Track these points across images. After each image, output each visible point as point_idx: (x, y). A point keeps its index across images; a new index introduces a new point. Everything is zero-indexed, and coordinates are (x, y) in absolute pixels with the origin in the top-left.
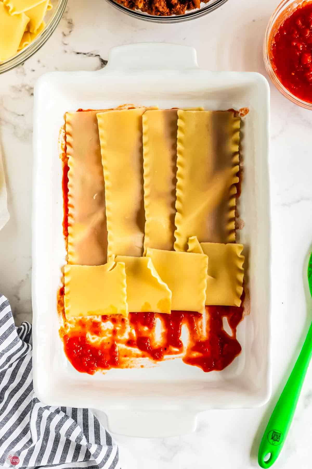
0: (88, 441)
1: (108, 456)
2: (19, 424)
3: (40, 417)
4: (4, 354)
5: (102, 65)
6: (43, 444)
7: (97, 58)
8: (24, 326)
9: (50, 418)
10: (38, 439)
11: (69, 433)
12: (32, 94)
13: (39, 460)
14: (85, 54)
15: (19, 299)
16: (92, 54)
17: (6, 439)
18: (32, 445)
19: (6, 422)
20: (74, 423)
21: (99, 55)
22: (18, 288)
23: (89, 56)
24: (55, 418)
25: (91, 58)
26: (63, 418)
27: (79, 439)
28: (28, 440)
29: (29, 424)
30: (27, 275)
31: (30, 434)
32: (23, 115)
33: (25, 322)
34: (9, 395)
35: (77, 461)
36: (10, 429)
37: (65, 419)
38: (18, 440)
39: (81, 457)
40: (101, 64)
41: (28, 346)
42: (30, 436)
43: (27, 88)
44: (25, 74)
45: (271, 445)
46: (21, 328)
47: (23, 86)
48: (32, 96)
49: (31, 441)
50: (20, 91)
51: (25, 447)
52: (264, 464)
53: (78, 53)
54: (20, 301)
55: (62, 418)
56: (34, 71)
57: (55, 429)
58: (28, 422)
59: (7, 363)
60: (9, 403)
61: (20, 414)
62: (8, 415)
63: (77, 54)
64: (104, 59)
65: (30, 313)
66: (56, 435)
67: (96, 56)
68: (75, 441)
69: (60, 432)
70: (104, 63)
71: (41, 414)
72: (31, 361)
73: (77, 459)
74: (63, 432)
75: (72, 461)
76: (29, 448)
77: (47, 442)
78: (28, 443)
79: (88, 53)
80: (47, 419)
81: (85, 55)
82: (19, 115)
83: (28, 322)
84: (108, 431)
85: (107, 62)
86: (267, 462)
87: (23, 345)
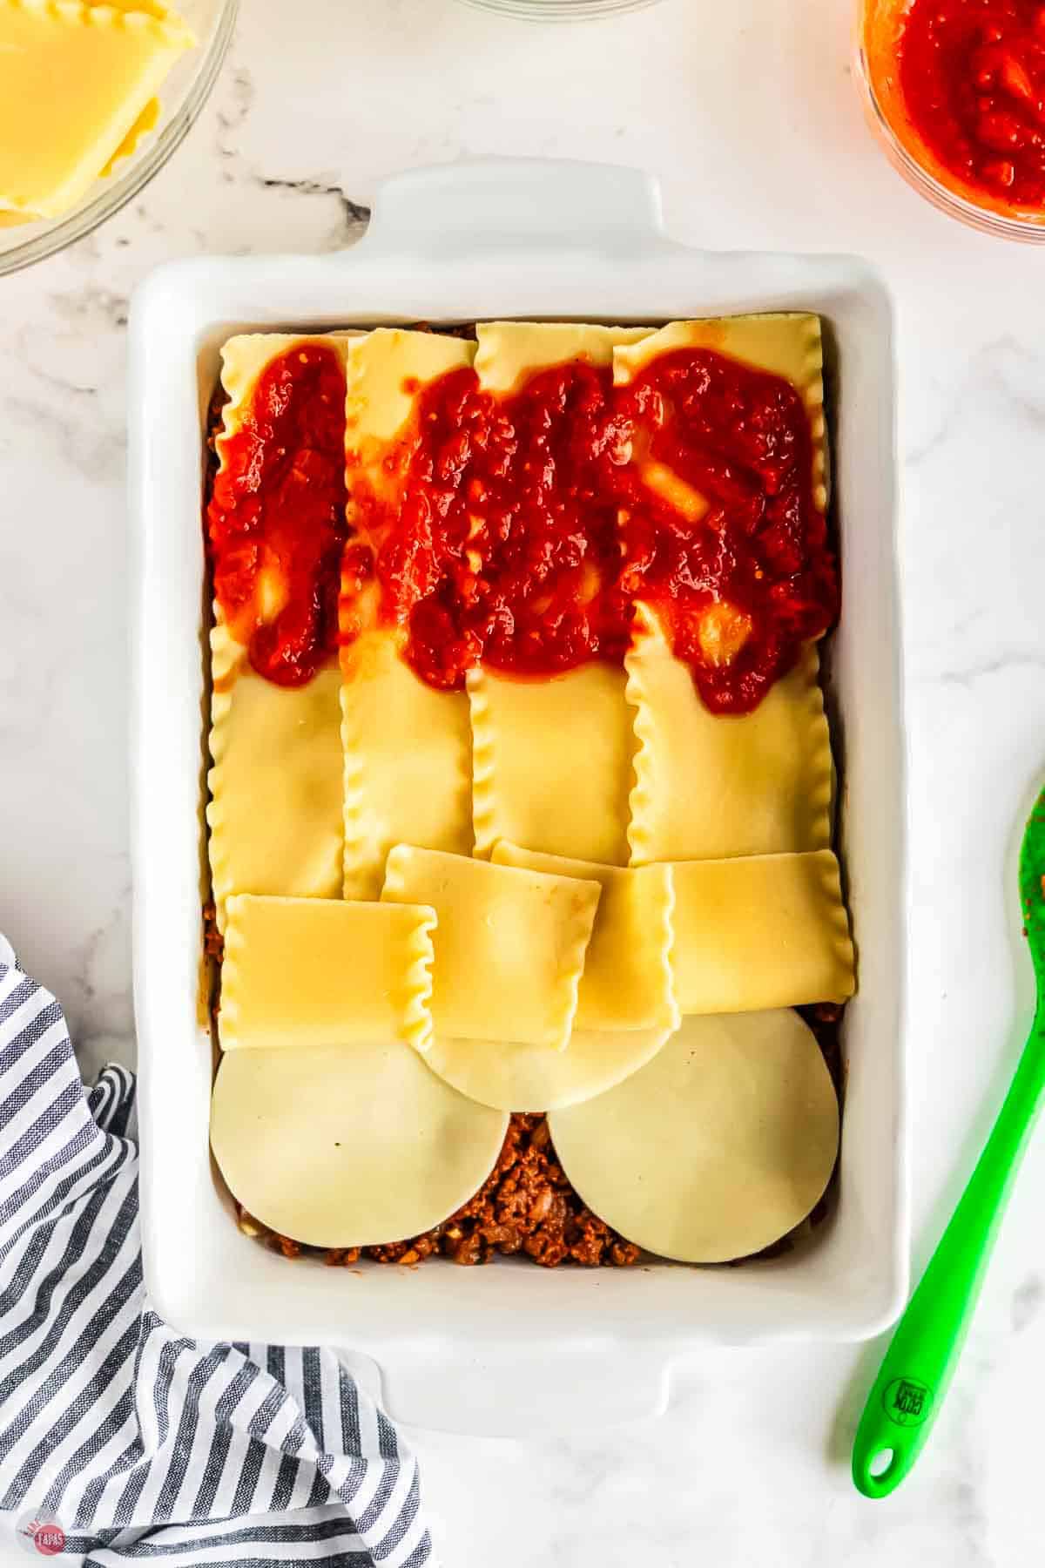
0: (321, 1446)
1: (385, 1492)
2: (100, 1392)
3: (167, 1371)
4: (46, 1175)
5: (350, 221)
6: (176, 1454)
7: (334, 197)
8: (110, 1081)
9: (199, 1378)
10: (163, 1439)
11: (261, 1422)
12: (122, 322)
13: (165, 1505)
14: (292, 185)
15: (90, 991)
16: (316, 186)
17: (59, 1441)
18: (142, 1461)
19: (59, 1386)
20: (276, 1390)
21: (338, 190)
22: (87, 954)
23: (307, 192)
24: (214, 1375)
25: (313, 200)
26: (241, 1376)
27: (293, 1440)
28: (130, 1444)
29: (130, 1392)
30: (117, 913)
31: (136, 1425)
32: (92, 391)
33: (113, 1068)
34: (67, 1301)
35: (285, 1506)
36: (71, 1409)
37: (248, 1375)
38: (96, 1443)
39: (300, 1495)
40: (348, 217)
41: (125, 1146)
42: (137, 1429)
43: (104, 299)
44: (98, 256)
45: (896, 1426)
46: (102, 1090)
47: (93, 294)
48: (121, 328)
49: (138, 1446)
50: (82, 310)
51: (120, 1465)
52: (871, 1484)
53: (270, 183)
54: (96, 997)
55: (239, 1374)
56: (124, 242)
57: (216, 1409)
58: (127, 1387)
59: (57, 1203)
60: (67, 1326)
61: (102, 1361)
62: (63, 1363)
63: (266, 186)
64: (357, 202)
65: (129, 1034)
66: (217, 1427)
67: (331, 190)
68: (281, 1449)
69: (233, 1419)
70: (358, 213)
71: (172, 1364)
72: (134, 1191)
73: (288, 1502)
74: (241, 1418)
75: (272, 1507)
76: (134, 1467)
77: (188, 1448)
78: (128, 1452)
79: (303, 183)
80: (191, 1380)
81: (292, 190)
82: (78, 391)
83: (123, 1066)
84: (383, 1412)
85: (367, 212)
86: (880, 1479)
87: (109, 1146)
